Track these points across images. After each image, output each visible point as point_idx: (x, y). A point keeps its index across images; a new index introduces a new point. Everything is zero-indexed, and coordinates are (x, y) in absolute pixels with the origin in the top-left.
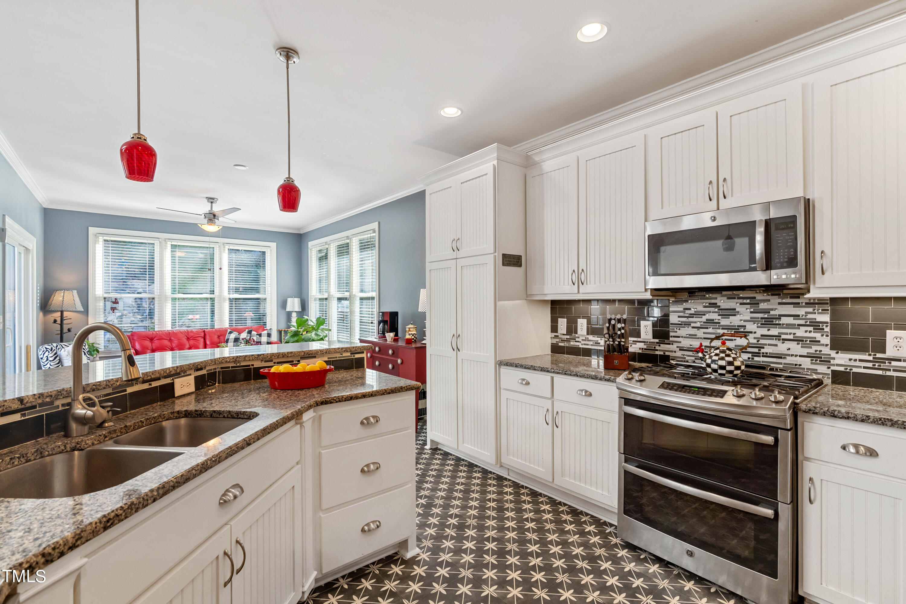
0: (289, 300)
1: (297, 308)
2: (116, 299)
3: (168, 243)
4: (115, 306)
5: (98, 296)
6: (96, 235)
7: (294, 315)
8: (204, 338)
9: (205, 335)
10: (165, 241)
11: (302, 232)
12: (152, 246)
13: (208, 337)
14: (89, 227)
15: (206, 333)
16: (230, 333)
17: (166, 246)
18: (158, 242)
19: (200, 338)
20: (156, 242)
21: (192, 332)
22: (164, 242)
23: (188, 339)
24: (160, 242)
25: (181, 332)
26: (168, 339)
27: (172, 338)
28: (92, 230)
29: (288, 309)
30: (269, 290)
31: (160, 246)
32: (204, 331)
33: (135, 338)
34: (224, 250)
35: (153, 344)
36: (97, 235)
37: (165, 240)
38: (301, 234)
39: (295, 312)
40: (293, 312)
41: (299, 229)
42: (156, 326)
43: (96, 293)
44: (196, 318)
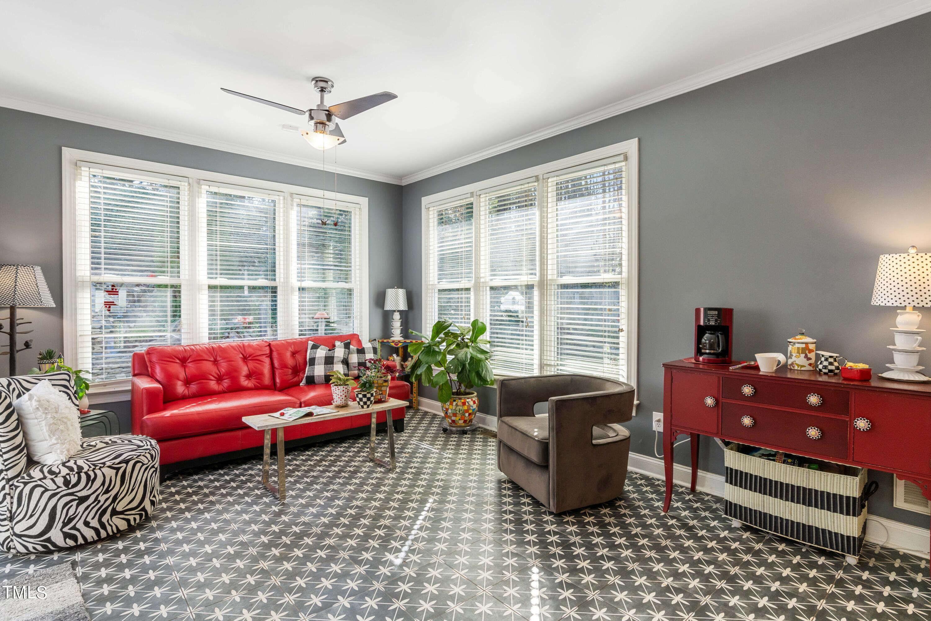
0: (390, 292)
1: (402, 306)
2: (113, 286)
3: (203, 187)
4: (111, 298)
5: (80, 279)
6: (76, 164)
7: (397, 316)
8: (271, 356)
9: (271, 351)
10: (199, 183)
11: (404, 183)
12: (175, 191)
13: (275, 354)
14: (63, 148)
15: (273, 349)
16: (315, 347)
17: (199, 193)
18: (186, 184)
19: (264, 357)
20: (183, 183)
21: (250, 346)
22: (196, 185)
23: (245, 359)
24: (189, 184)
25: (232, 347)
26: (212, 359)
27: (218, 358)
28: (68, 153)
29: (388, 307)
30: (358, 275)
31: (189, 190)
32: (269, 345)
33: (154, 359)
34: (292, 205)
35: (186, 370)
36: (78, 162)
37: (199, 181)
38: (402, 186)
39: (398, 311)
40: (395, 311)
41: (401, 177)
42: (183, 336)
43: (79, 274)
44: (247, 320)
